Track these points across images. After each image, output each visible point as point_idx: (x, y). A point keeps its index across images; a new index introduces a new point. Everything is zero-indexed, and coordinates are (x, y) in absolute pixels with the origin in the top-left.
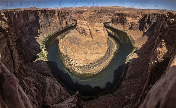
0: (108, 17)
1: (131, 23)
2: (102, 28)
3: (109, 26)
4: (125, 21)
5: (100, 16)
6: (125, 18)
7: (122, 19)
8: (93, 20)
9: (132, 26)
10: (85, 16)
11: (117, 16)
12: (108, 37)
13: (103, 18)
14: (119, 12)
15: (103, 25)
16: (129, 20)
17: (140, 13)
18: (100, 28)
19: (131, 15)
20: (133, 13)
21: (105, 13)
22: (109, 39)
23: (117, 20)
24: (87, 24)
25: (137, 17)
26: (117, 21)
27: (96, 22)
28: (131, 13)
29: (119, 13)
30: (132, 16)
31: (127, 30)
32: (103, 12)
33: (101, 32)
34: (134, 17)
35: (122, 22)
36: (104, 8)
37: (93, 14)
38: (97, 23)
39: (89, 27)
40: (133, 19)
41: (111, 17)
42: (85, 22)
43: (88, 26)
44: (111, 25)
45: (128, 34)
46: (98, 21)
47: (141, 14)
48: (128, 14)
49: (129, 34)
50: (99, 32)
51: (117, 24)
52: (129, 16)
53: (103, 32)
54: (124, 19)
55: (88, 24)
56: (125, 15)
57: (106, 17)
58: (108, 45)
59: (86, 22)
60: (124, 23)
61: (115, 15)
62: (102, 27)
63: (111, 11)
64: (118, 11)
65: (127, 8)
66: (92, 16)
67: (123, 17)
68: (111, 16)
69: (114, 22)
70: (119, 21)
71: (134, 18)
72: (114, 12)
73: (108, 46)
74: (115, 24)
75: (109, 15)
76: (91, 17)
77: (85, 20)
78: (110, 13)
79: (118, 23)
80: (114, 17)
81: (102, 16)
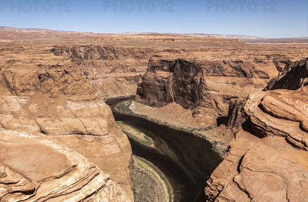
0: (119, 75)
1: (227, 99)
2: (104, 122)
3: (127, 113)
4: (199, 92)
5: (86, 74)
6: (198, 79)
7: (184, 85)
8: (57, 89)
9: (231, 111)
10: (13, 69)
11: (163, 74)
12: (132, 158)
13: (100, 82)
14: (173, 57)
15: (108, 111)
16: (217, 86)
17: (268, 57)
18: (95, 123)
19: (225, 67)
20: (234, 59)
21: (105, 58)
22: (136, 164)
23: (164, 89)
24: (25, 107)
25: (257, 72)
26: (161, 94)
27: (75, 98)
28: (224, 58)
29: (170, 59)
30: (230, 69)
31: (210, 128)
32: (97, 55)
33: (100, 140)
34: (238, 75)
35: (183, 95)
36: (101, 37)
37: (55, 63)
38: (78, 101)
39: (40, 121)
40: (234, 83)
41: (136, 79)
42: (13, 99)
43: (31, 116)
44: (137, 108)
45: (216, 143)
46: (80, 94)
47: (276, 63)
48: (214, 65)
49: (218, 146)
50: (89, 138)
51: (161, 106)
52: (217, 70)
53: (107, 139)
54: (193, 82)
55: (33, 107)
56: (198, 68)
57: (113, 75)
58: (134, 190)
59: (23, 101)
60: (193, 101)
61: (153, 68)
62: (102, 116)
63: (131, 53)
64: (167, 54)
65: (205, 39)
66: (52, 71)
67: (191, 74)
68: (133, 71)
69: (150, 95)
70: (172, 93)
71: (242, 79)
72: (150, 55)
73: (135, 193)
74: (153, 105)
75: (124, 67)
76: (49, 76)
77: (13, 90)
78: (131, 61)
79: (167, 100)
80: (151, 75)
81: (93, 72)
